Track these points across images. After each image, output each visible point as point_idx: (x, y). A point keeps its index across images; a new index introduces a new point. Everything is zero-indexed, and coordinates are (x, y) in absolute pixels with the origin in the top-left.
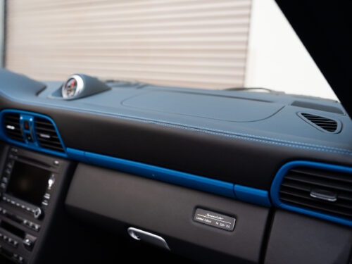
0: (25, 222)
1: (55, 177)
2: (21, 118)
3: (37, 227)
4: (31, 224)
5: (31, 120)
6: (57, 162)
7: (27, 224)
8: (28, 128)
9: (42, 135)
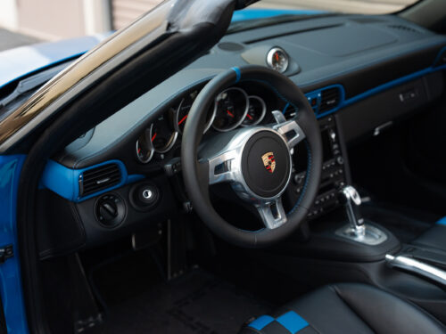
0: (332, 175)
2: (309, 99)
4: (336, 173)
5: (319, 95)
6: (330, 119)
7: (334, 175)
8: (315, 104)
9: (328, 103)
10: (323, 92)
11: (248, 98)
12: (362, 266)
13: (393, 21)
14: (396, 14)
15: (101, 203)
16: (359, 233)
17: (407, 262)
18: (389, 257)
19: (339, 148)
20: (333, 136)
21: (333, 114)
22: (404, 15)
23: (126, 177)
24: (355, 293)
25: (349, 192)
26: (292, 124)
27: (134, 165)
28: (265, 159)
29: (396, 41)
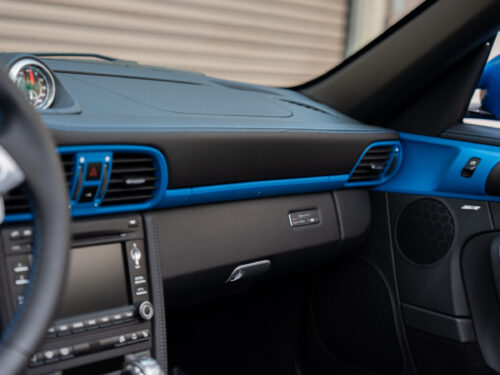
0: (122, 339)
1: (138, 246)
2: (82, 160)
3: (145, 334)
4: (134, 336)
5: (108, 159)
6: (133, 222)
7: (129, 340)
8: (97, 178)
9: (129, 182)
10: (116, 155)
14: (296, 87)
19: (149, 286)
20: (137, 256)
21: (142, 213)
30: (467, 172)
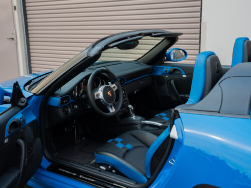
5: (119, 80)
9: (122, 82)
11: (100, 80)
12: (136, 126)
13: (136, 62)
14: (136, 60)
15: (64, 108)
16: (134, 117)
17: (147, 122)
18: (143, 122)
19: (126, 96)
21: (123, 86)
22: (139, 60)
23: (71, 101)
24: (134, 132)
25: (130, 106)
26: (114, 85)
27: (73, 97)
28: (109, 93)
29: (137, 67)
30: (166, 71)
